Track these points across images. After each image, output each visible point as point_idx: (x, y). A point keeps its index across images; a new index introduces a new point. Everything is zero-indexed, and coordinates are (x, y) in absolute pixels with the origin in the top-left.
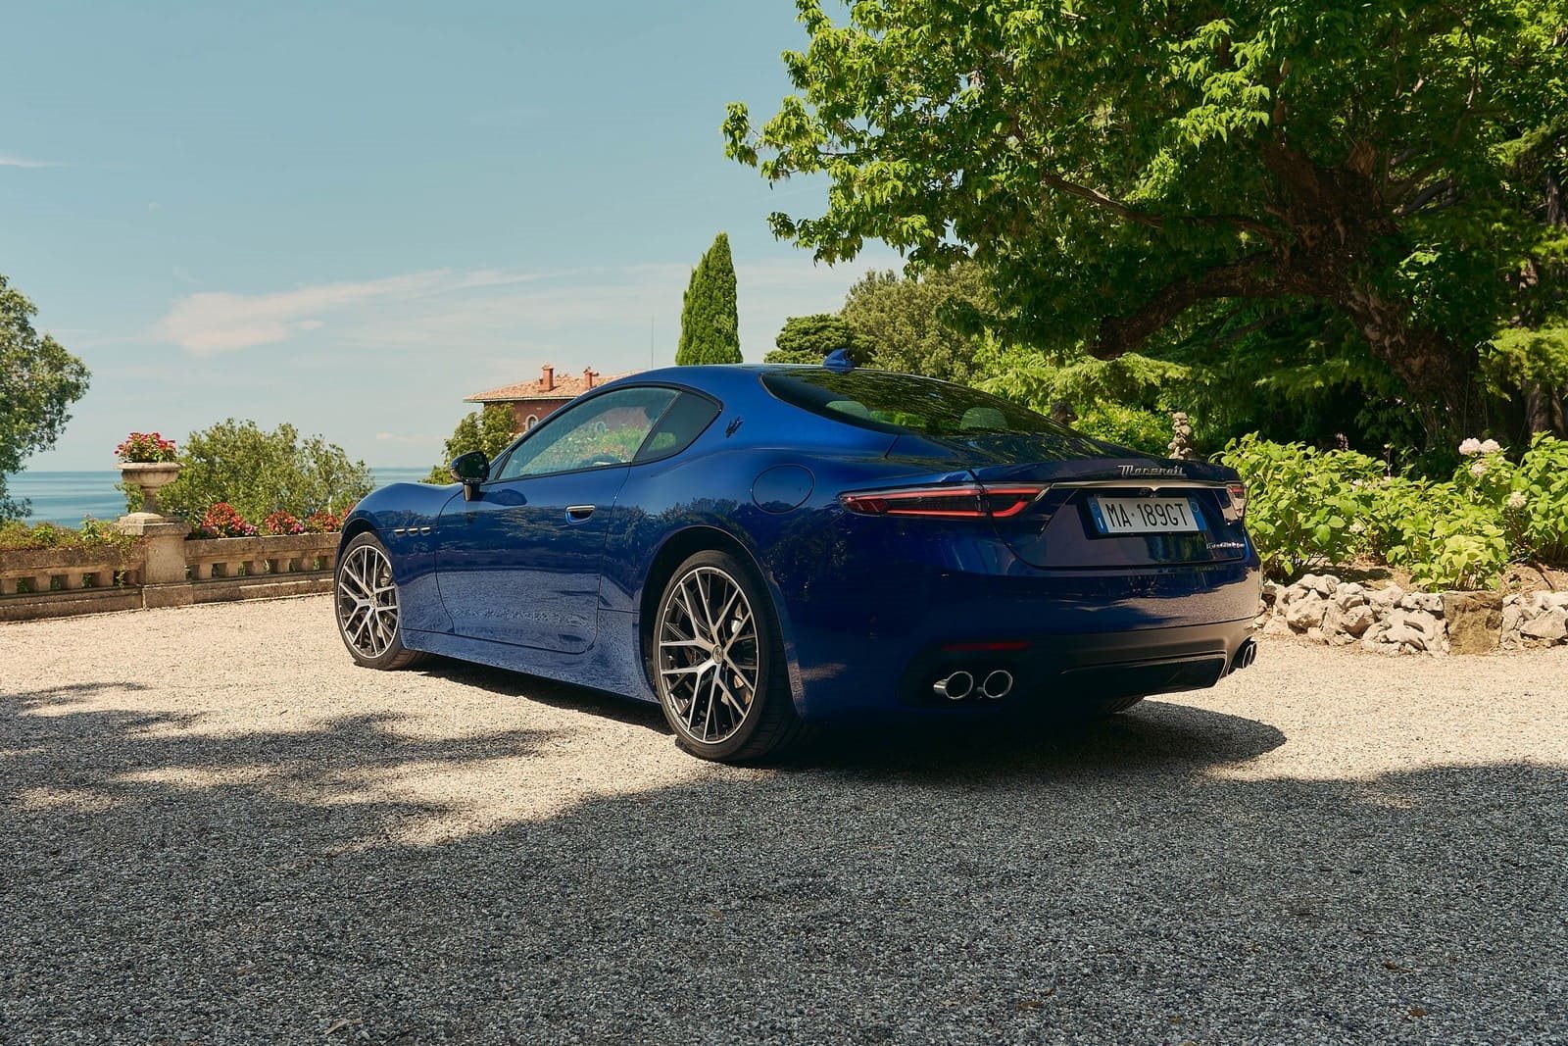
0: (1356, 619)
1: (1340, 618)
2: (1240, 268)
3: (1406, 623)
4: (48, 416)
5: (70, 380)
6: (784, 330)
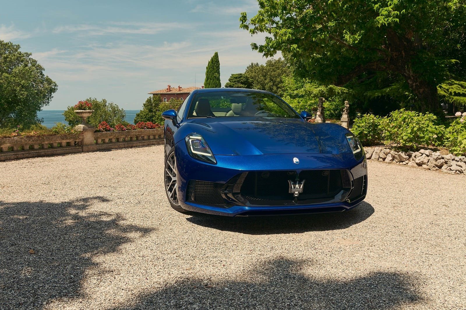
0: (440, 163)
1: (434, 162)
2: (375, 63)
3: (456, 165)
4: (47, 97)
5: (53, 87)
6: (230, 77)
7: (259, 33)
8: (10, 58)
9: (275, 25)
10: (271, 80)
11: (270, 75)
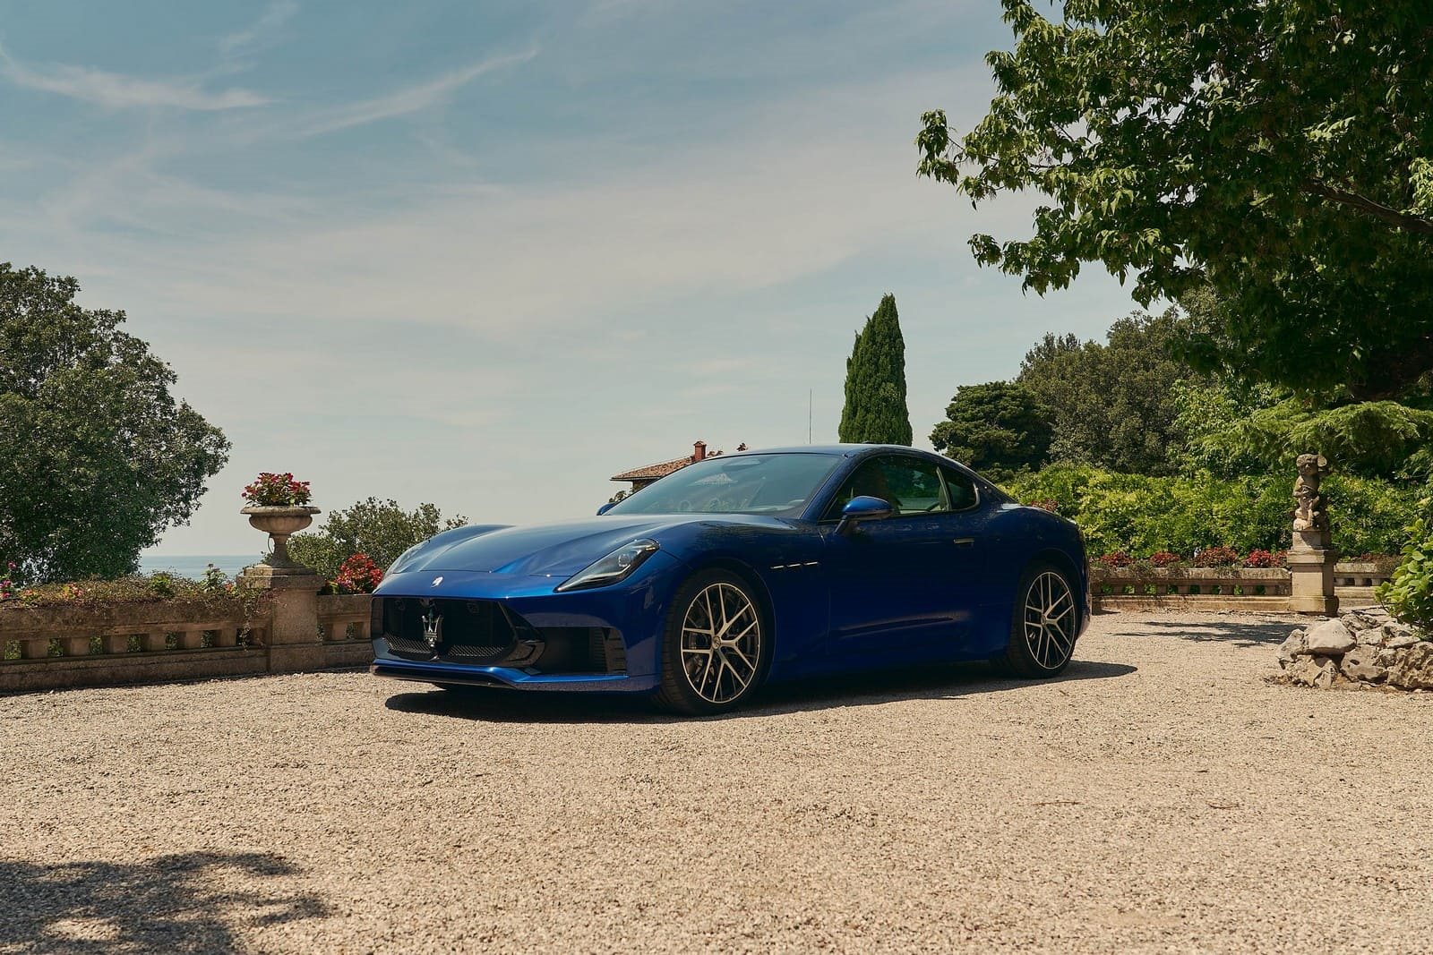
4: (184, 489)
5: (209, 452)
6: (954, 399)
7: (1003, 192)
8: (35, 334)
9: (1068, 158)
10: (1134, 405)
11: (1131, 386)
